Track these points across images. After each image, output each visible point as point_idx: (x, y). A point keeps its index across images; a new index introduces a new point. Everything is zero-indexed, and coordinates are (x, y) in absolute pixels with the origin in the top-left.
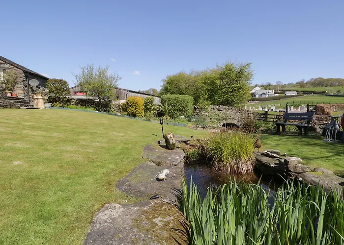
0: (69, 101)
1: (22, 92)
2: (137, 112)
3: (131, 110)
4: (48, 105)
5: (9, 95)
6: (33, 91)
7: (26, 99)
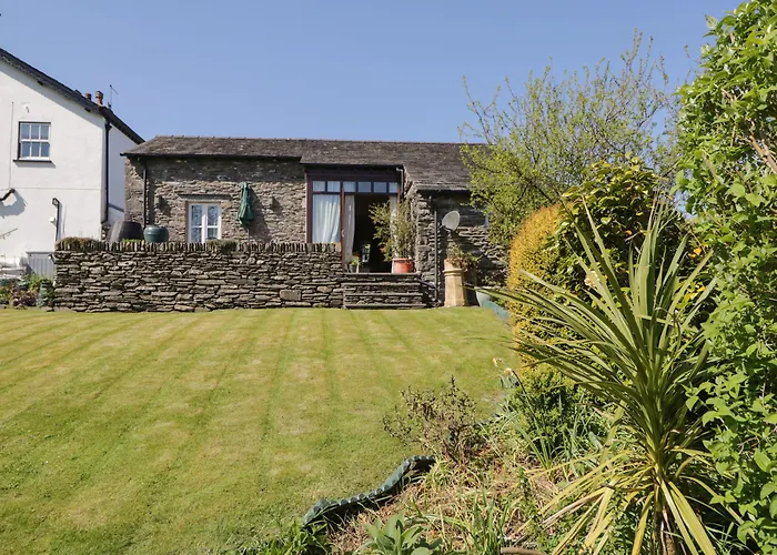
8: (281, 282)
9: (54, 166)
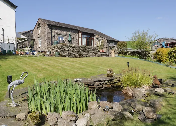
0: (127, 52)
1: (106, 49)
2: (162, 59)
3: (159, 57)
4: (117, 55)
5: (101, 51)
6: (111, 48)
7: (107, 53)
8: (92, 53)
9: (1, 19)
